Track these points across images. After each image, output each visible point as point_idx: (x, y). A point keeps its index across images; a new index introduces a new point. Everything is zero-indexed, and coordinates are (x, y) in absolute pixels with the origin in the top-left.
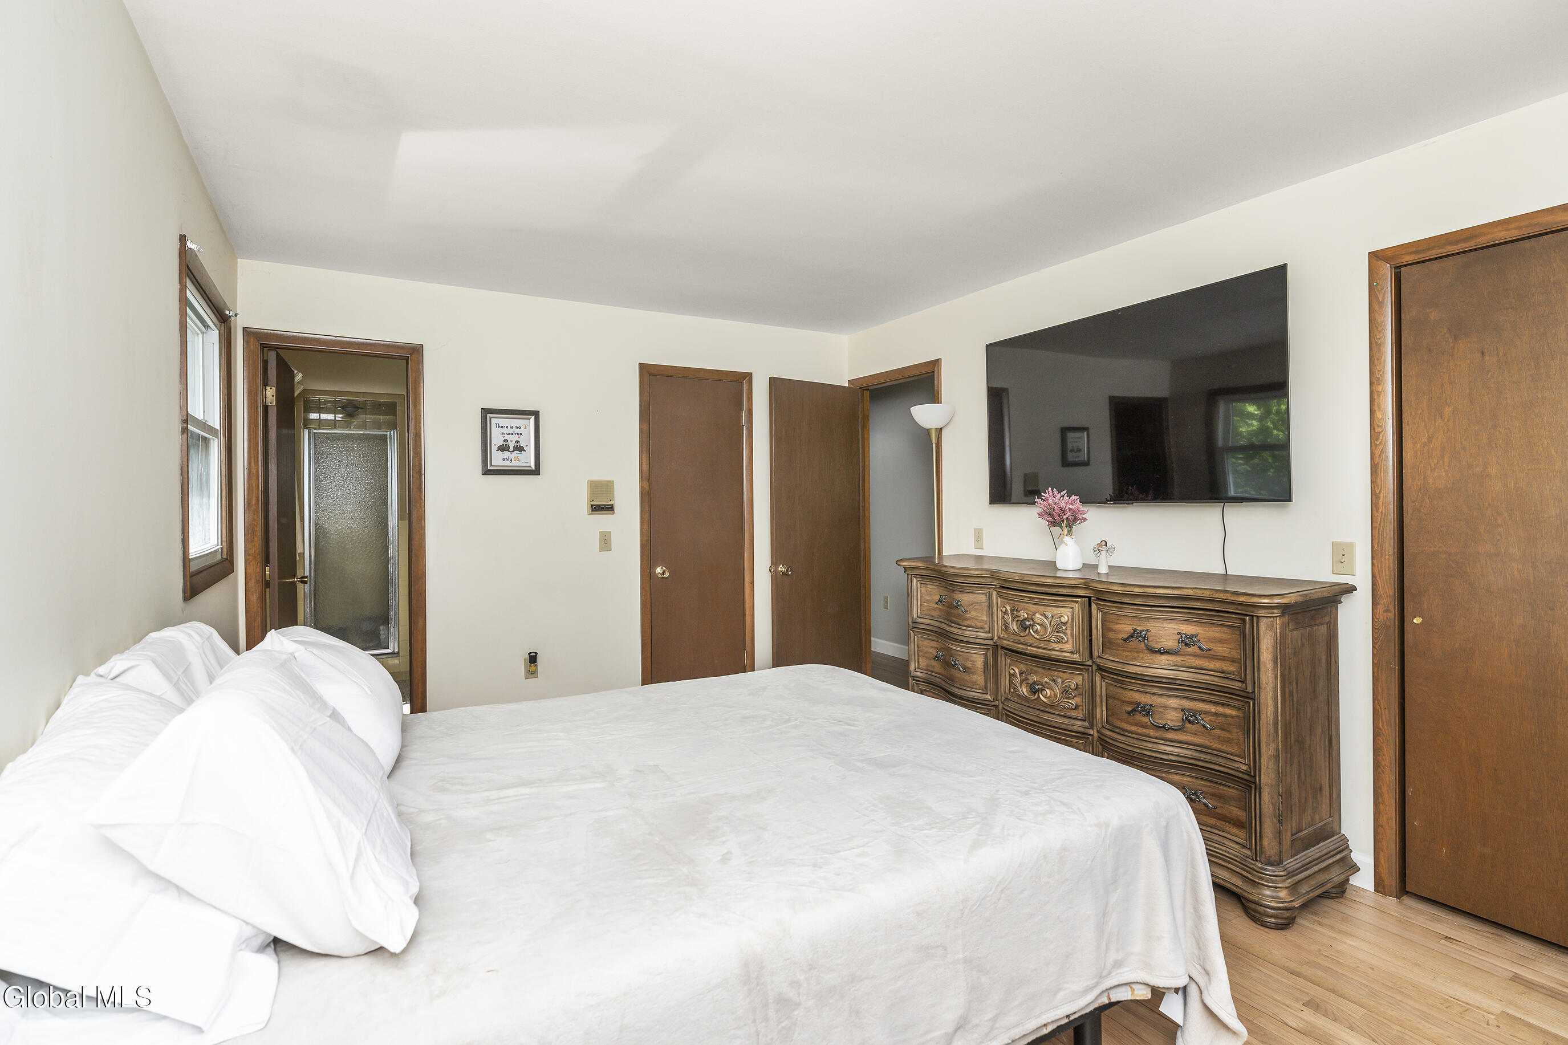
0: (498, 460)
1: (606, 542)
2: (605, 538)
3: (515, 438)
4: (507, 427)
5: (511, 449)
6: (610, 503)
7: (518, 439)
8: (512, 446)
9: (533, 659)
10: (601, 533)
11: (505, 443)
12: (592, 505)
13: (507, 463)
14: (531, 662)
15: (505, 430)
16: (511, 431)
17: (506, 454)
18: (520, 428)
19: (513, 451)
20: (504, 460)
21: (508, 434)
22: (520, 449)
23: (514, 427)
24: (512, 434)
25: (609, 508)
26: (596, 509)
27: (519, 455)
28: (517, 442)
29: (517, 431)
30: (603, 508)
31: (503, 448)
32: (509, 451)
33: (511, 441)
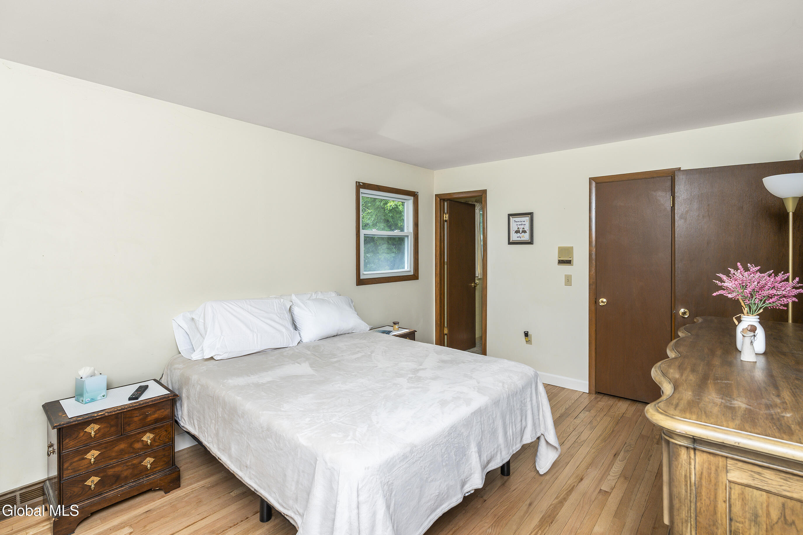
0: (514, 237)
1: (568, 281)
2: (568, 278)
3: (522, 227)
4: (519, 222)
5: (521, 232)
6: (570, 259)
7: (524, 227)
8: (521, 230)
9: (526, 334)
10: (566, 275)
11: (518, 229)
12: (559, 260)
13: (519, 239)
14: (525, 336)
15: (518, 223)
16: (521, 223)
17: (519, 235)
18: (525, 221)
19: (522, 233)
20: (517, 237)
21: (519, 225)
22: (524, 232)
23: (522, 221)
24: (521, 225)
25: (569, 262)
26: (561, 262)
27: (524, 235)
28: (523, 228)
29: (523, 223)
30: (565, 262)
31: (517, 232)
32: (520, 233)
33: (521, 228)
